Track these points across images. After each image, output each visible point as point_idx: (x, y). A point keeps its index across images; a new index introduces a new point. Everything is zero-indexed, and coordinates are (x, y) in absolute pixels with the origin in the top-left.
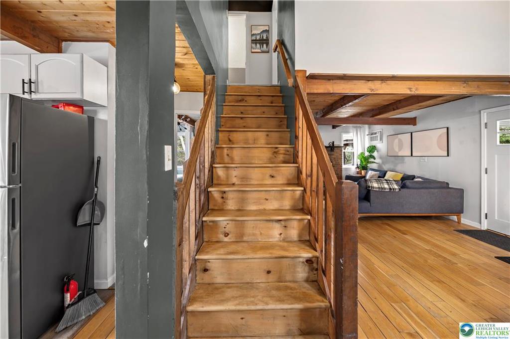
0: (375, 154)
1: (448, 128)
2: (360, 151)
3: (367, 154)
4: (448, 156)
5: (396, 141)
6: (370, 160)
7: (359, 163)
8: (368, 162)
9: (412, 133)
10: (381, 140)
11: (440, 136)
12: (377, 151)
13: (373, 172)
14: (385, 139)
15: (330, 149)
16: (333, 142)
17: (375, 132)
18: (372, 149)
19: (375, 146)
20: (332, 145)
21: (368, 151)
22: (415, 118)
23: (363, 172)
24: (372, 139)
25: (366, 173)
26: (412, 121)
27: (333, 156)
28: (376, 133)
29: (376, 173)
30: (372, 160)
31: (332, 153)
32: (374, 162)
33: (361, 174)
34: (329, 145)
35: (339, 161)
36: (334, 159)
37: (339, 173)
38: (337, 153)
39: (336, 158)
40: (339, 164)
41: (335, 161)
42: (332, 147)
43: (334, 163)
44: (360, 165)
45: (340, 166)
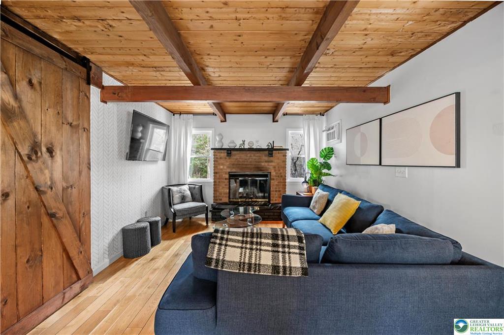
0: (332, 161)
1: (458, 95)
3: (322, 160)
4: (458, 165)
5: (358, 137)
6: (323, 171)
7: (309, 175)
8: (321, 174)
9: (380, 120)
11: (439, 116)
12: (335, 157)
13: (323, 190)
14: (344, 135)
15: (267, 152)
16: (273, 142)
17: (333, 125)
18: (329, 153)
19: (332, 149)
20: (270, 147)
21: (321, 157)
22: (387, 89)
23: (313, 189)
24: (328, 137)
25: (315, 192)
26: (382, 95)
27: (273, 164)
28: (333, 128)
29: (325, 193)
30: (325, 171)
32: (330, 175)
34: (267, 147)
35: (281, 171)
36: (275, 167)
37: (281, 189)
38: (278, 159)
39: (277, 167)
40: (281, 176)
41: (275, 170)
42: (271, 151)
43: (273, 173)
44: (311, 178)
45: (283, 179)
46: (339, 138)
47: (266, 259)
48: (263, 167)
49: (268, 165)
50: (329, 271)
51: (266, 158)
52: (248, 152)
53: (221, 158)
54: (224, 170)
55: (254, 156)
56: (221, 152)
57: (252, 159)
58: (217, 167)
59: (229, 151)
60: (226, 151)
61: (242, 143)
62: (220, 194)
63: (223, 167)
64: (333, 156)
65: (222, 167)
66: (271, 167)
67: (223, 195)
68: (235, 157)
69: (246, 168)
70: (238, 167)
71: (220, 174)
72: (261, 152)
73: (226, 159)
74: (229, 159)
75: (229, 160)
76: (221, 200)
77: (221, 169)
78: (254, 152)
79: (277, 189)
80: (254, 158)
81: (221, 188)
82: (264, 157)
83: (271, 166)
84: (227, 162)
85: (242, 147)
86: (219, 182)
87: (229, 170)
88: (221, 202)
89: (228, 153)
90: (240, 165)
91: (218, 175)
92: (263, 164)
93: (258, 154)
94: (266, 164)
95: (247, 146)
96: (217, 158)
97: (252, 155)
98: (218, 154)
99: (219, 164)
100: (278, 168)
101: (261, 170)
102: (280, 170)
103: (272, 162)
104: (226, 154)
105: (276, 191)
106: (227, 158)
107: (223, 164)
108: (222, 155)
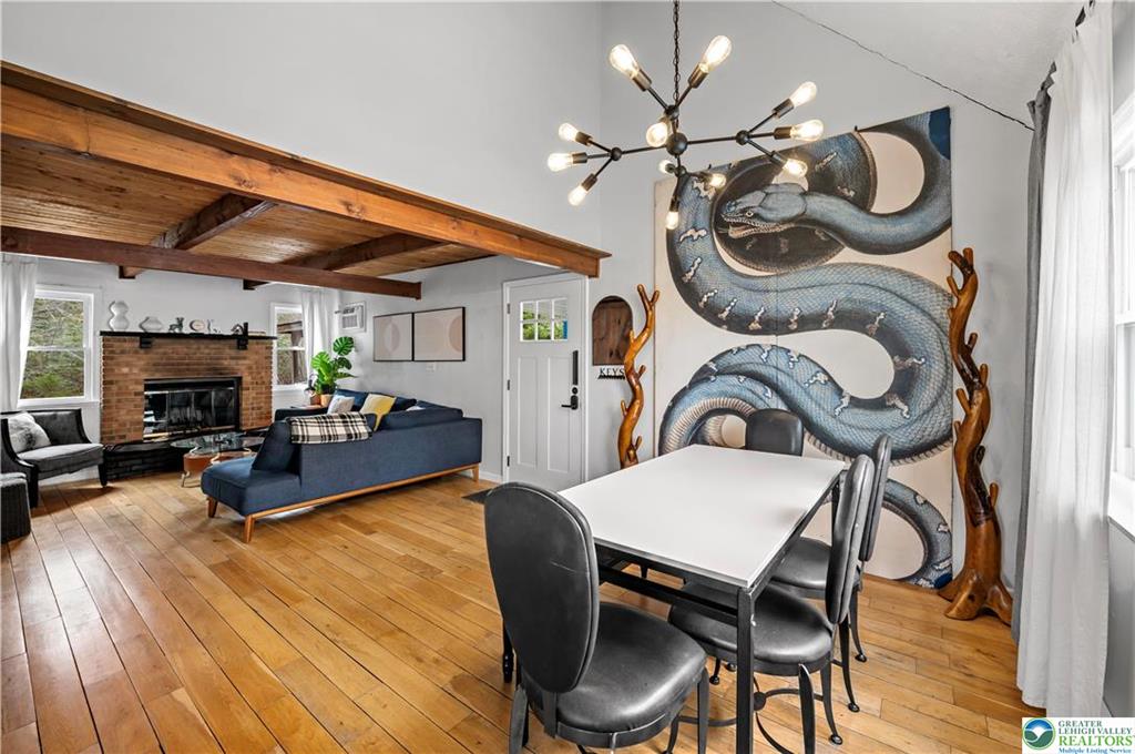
0: (352, 356)
1: (464, 309)
2: (318, 349)
3: (335, 355)
4: (464, 360)
6: (340, 371)
7: (315, 379)
8: (336, 375)
9: (413, 314)
10: (362, 326)
11: (453, 322)
12: (356, 351)
13: (343, 397)
14: (370, 324)
15: (234, 342)
16: (246, 325)
17: (352, 306)
18: (346, 344)
19: (351, 339)
20: (240, 333)
21: (335, 350)
22: (419, 285)
23: (324, 398)
24: (345, 323)
25: (330, 400)
26: (413, 290)
27: (246, 362)
28: (352, 310)
29: (348, 398)
30: (343, 370)
31: (243, 353)
32: (349, 375)
33: (320, 404)
34: (231, 333)
35: (263, 374)
36: (250, 368)
37: (262, 404)
38: (257, 353)
39: (254, 367)
40: (263, 383)
41: (251, 373)
42: (242, 339)
43: (247, 379)
44: (318, 381)
45: (266, 388)
46: (363, 324)
47: (341, 430)
48: (225, 369)
49: (237, 364)
50: (385, 434)
51: (233, 353)
52: (192, 341)
53: (123, 352)
54: (133, 377)
55: (207, 347)
56: (125, 341)
57: (202, 353)
58: (113, 370)
59: (146, 339)
60: (138, 338)
61: (175, 322)
62: (120, 425)
63: (131, 370)
64: (353, 349)
65: (125, 370)
66: (243, 368)
67: (128, 426)
68: (161, 350)
69: (188, 370)
70: (169, 371)
71: (121, 384)
72: (222, 342)
73: (136, 352)
74: (146, 353)
75: (144, 356)
76: (124, 437)
77: (127, 374)
78: (206, 341)
79: (255, 405)
80: (207, 351)
81: (123, 412)
82: (228, 351)
83: (242, 365)
84: (139, 359)
85: (177, 331)
86: (119, 401)
87: (145, 376)
88: (123, 441)
89: (141, 343)
90: (173, 365)
91: (114, 388)
92: (226, 363)
93: (214, 345)
94: (233, 362)
95: (186, 330)
96: (112, 352)
97: (202, 346)
98: (117, 344)
99: (118, 364)
100: (257, 368)
101: (221, 374)
102: (260, 373)
103: (245, 358)
104: (137, 344)
105: (253, 409)
106: (142, 351)
107: (128, 364)
108: (127, 346)
